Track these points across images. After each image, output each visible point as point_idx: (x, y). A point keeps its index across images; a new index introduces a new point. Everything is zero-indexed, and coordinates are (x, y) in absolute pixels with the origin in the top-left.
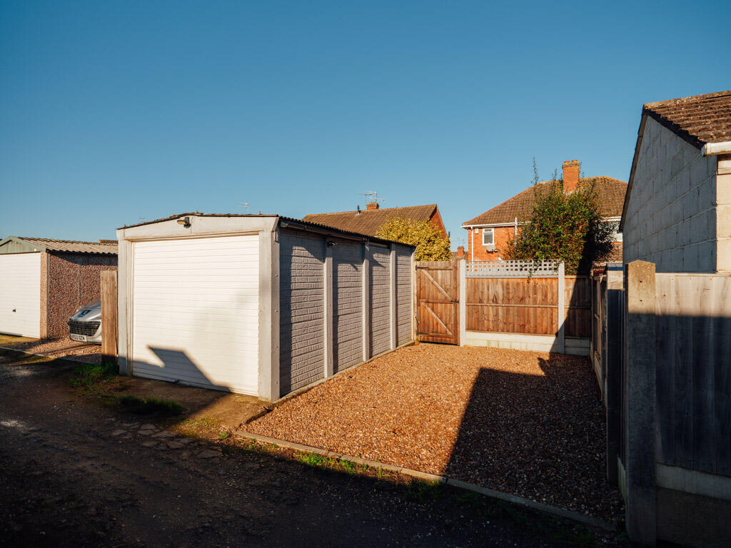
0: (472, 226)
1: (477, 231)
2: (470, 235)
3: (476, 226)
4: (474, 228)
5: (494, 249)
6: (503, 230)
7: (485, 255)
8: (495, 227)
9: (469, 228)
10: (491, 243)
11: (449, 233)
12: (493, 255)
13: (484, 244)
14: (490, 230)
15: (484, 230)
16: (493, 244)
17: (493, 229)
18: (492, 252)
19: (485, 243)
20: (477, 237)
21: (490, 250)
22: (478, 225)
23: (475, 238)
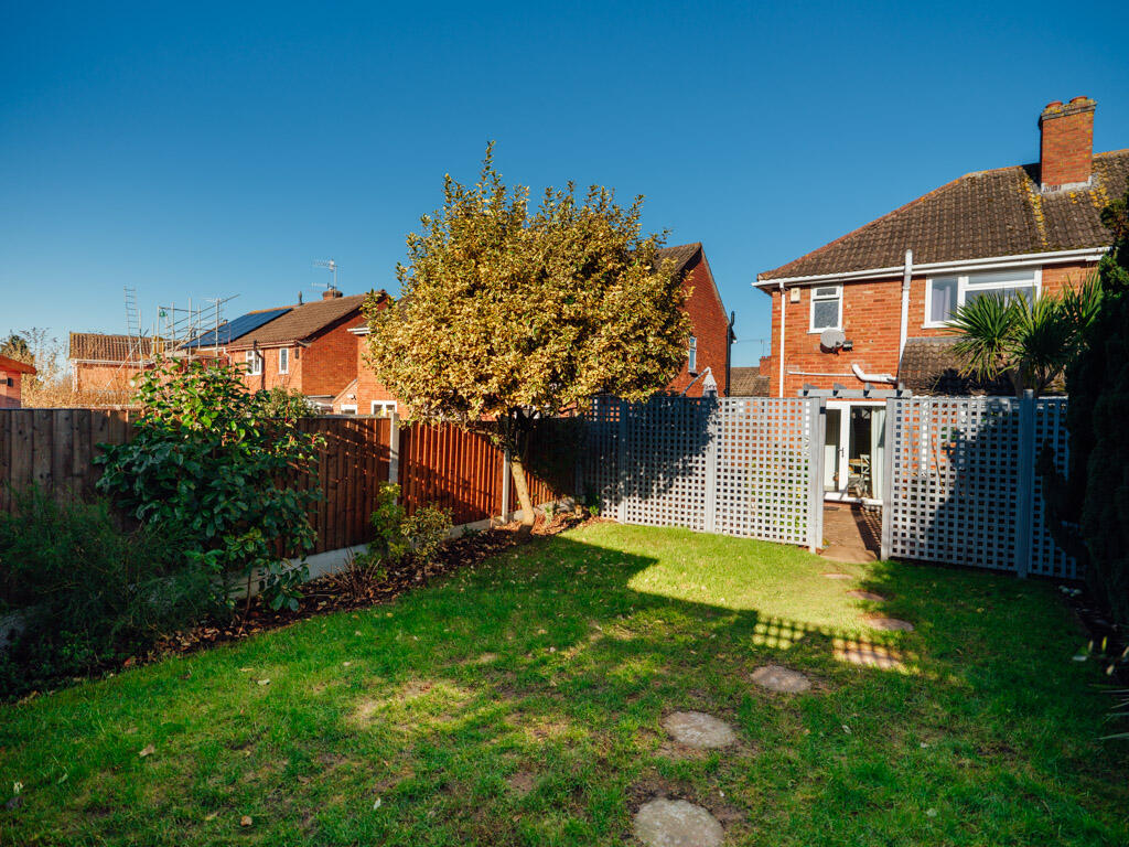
0: (782, 282)
1: (795, 295)
2: (776, 305)
3: (793, 279)
4: (788, 287)
5: (842, 340)
6: (868, 291)
7: (815, 359)
8: (846, 284)
9: (776, 288)
10: (835, 325)
11: (733, 314)
12: (838, 359)
13: (813, 330)
14: (834, 292)
15: (814, 292)
16: (839, 328)
17: (840, 290)
18: (834, 351)
19: (816, 326)
20: (796, 311)
21: (829, 345)
22: (800, 278)
23: (790, 315)
